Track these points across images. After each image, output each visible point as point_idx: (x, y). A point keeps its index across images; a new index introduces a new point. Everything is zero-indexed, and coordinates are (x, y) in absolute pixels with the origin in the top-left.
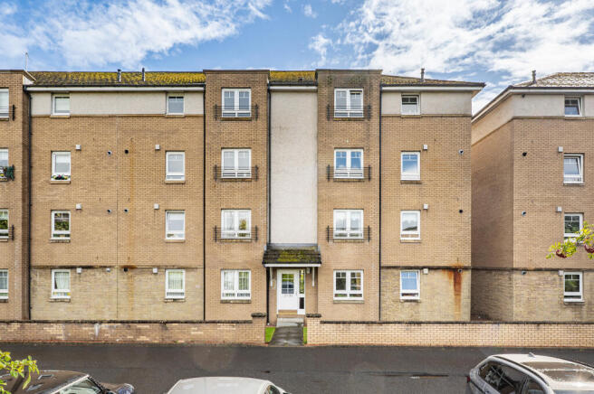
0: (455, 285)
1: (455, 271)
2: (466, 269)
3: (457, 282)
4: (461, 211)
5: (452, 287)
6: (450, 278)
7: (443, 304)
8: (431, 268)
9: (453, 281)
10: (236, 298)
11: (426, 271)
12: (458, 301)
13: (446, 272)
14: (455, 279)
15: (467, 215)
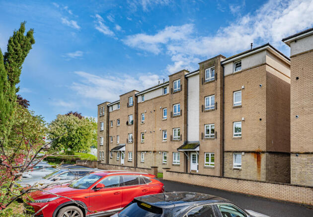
0: (257, 162)
1: (257, 154)
2: (263, 152)
3: (259, 160)
4: (261, 119)
5: (256, 163)
6: (255, 158)
7: (252, 172)
8: (246, 152)
9: (256, 159)
10: (177, 164)
11: (243, 153)
12: (259, 171)
13: (253, 154)
14: (257, 158)
15: (264, 121)
